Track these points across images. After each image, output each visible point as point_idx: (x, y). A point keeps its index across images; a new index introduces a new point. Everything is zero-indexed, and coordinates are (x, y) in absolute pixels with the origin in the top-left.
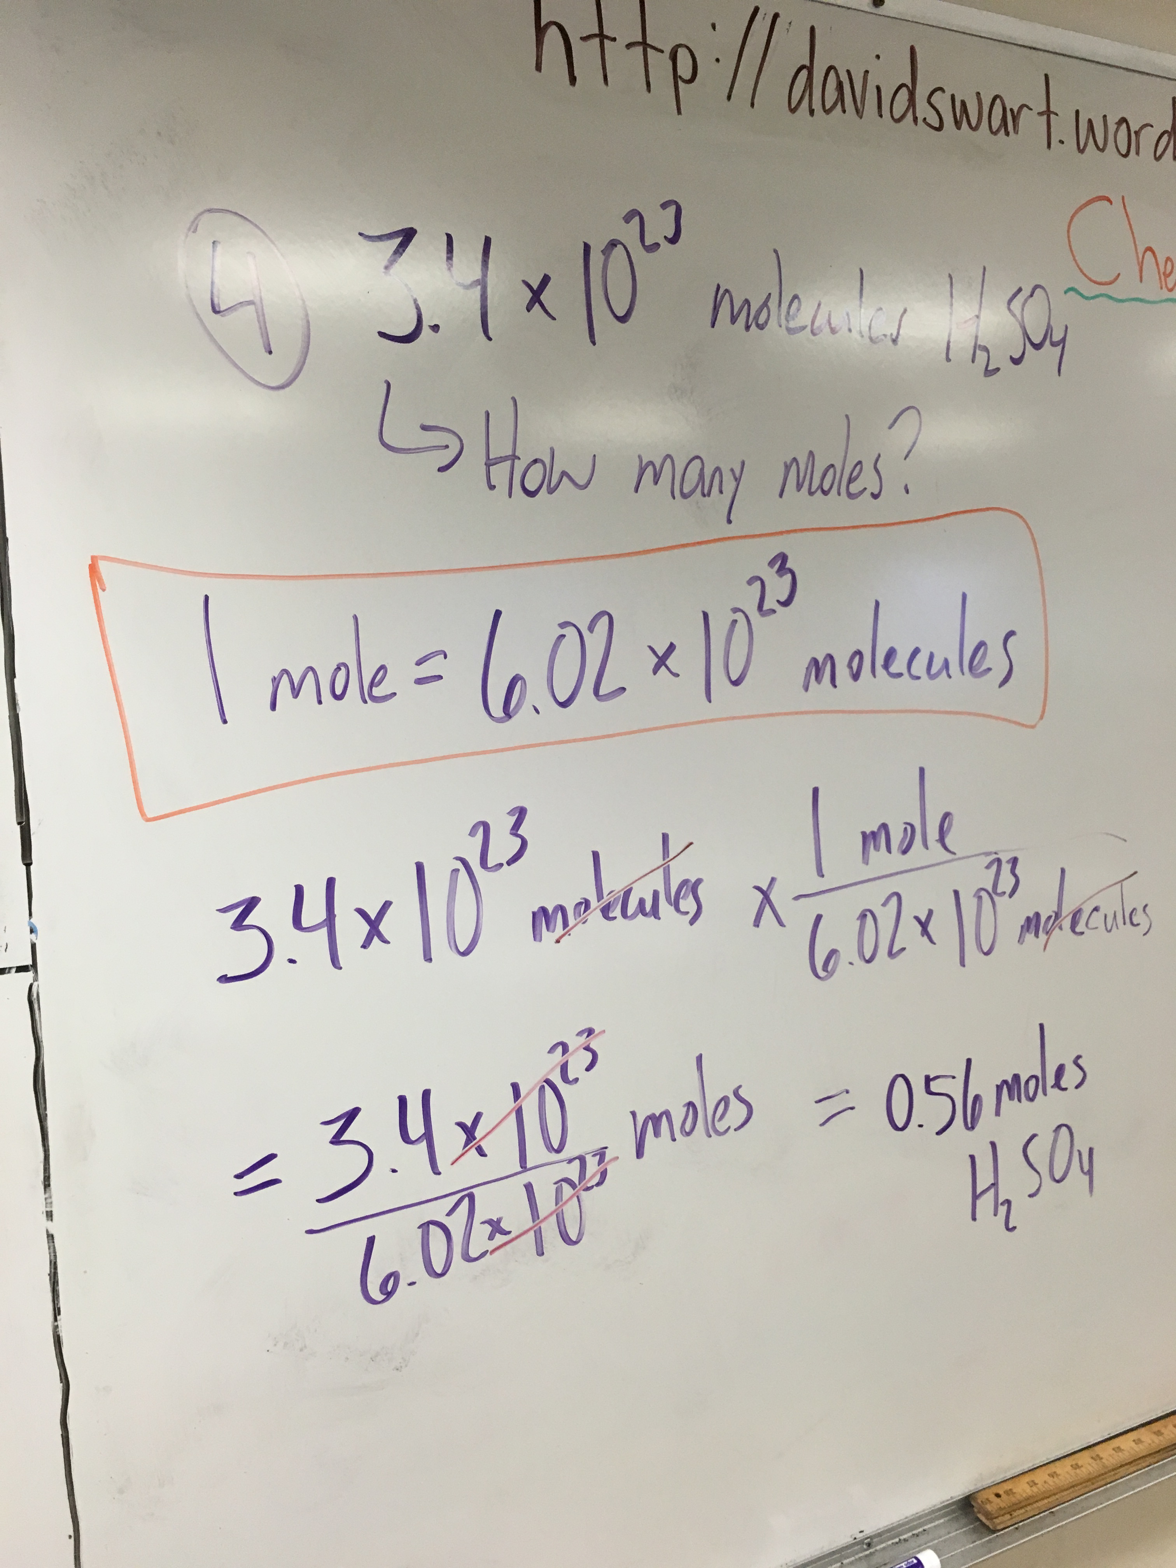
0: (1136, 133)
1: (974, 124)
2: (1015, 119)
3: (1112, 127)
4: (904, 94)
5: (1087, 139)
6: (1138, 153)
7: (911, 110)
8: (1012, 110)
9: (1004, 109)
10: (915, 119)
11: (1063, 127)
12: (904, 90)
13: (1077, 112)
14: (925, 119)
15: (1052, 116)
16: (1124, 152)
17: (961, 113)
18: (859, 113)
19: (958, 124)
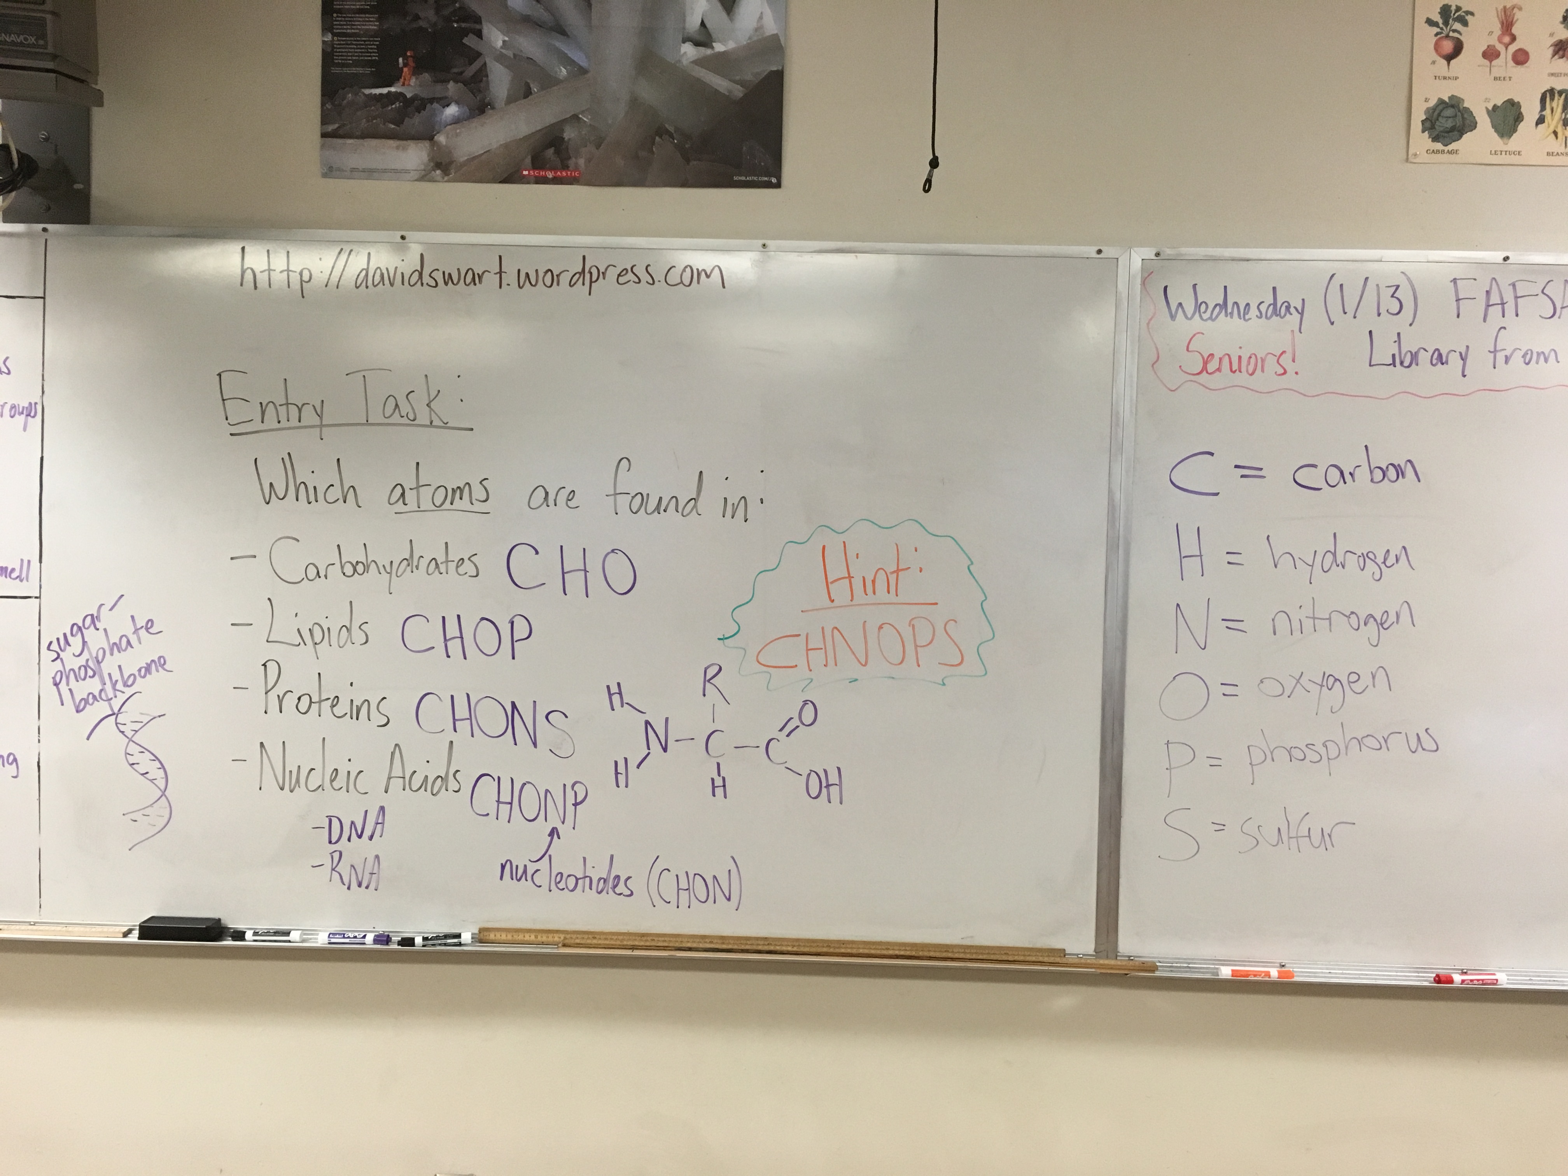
0: (557, 276)
1: (455, 282)
2: (480, 277)
3: (541, 274)
4: (417, 274)
5: (525, 281)
6: (558, 284)
7: (420, 281)
8: (478, 274)
9: (474, 274)
10: (422, 284)
11: (510, 277)
12: (417, 272)
13: (519, 271)
14: (427, 284)
15: (503, 274)
16: (549, 284)
17: (448, 279)
18: (392, 285)
19: (446, 284)
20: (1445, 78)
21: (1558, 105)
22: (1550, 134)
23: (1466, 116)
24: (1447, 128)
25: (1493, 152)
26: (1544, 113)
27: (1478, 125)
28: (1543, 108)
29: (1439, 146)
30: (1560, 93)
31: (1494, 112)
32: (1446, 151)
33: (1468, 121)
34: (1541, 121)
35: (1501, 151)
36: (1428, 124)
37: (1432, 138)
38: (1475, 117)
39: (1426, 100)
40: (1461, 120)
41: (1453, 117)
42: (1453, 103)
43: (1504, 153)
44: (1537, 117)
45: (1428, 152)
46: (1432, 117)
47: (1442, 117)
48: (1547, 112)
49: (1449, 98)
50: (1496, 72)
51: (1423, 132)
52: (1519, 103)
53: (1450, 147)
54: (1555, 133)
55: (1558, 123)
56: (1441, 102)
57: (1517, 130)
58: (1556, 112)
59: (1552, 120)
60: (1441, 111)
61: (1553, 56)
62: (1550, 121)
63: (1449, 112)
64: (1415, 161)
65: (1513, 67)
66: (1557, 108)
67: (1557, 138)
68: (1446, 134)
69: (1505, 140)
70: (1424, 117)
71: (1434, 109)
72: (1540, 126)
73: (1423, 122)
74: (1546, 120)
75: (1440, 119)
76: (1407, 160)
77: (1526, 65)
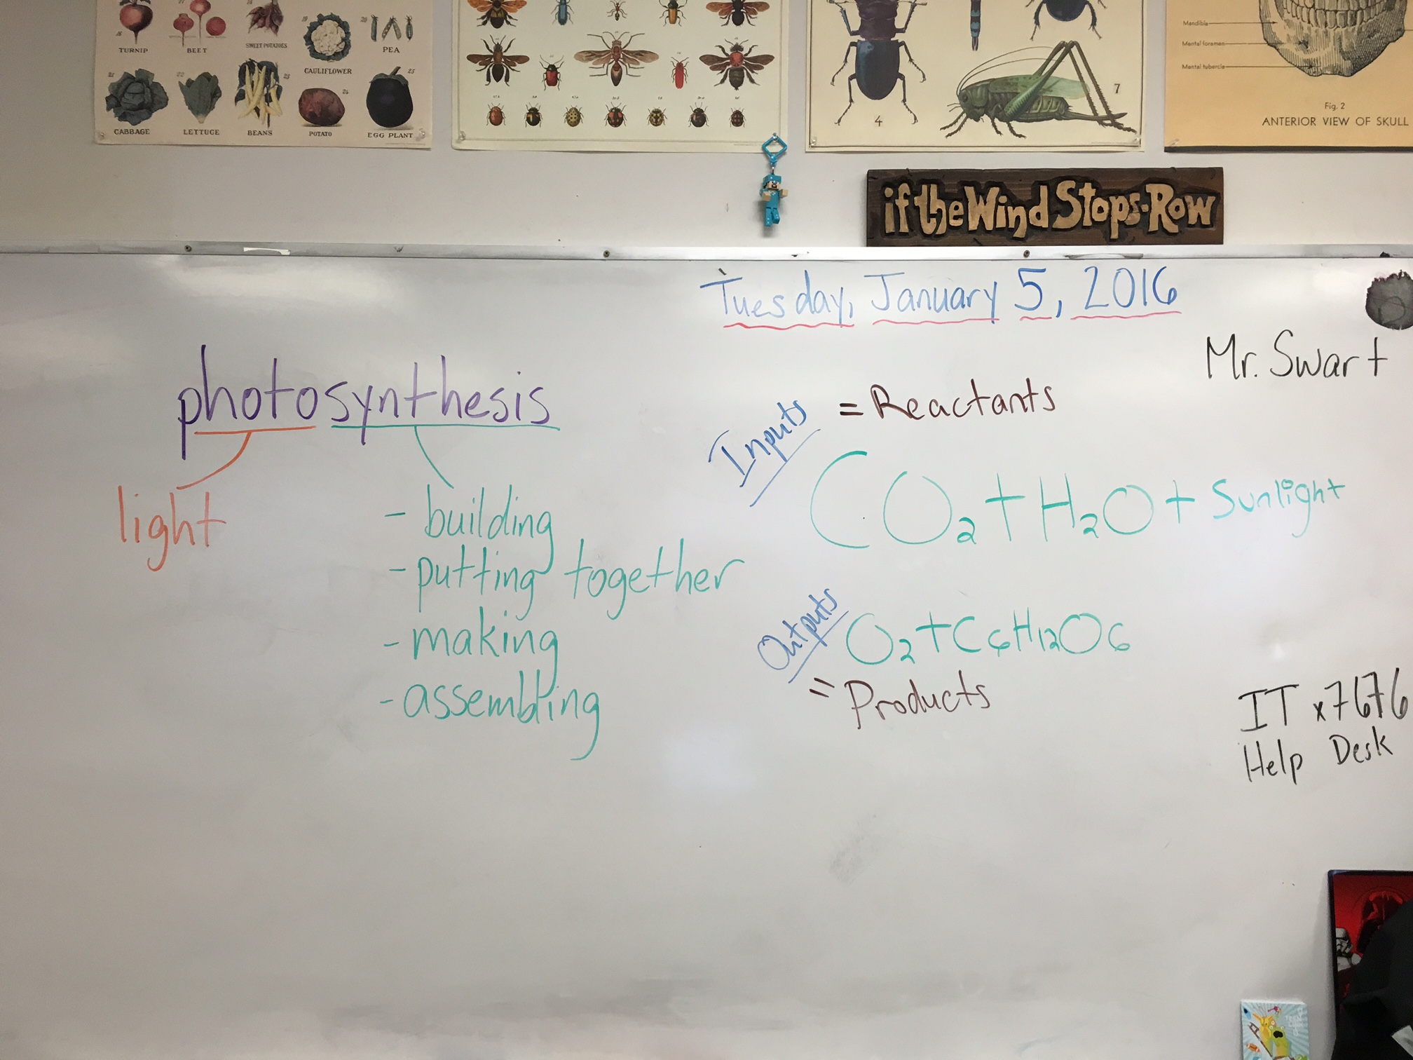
20: (132, 50)
21: (259, 80)
22: (250, 112)
23: (155, 92)
24: (134, 105)
25: (187, 132)
26: (243, 88)
27: (169, 102)
28: (242, 82)
29: (127, 125)
30: (260, 66)
31: (188, 88)
32: (135, 132)
33: (157, 98)
34: (241, 96)
35: (196, 131)
36: (113, 102)
37: (119, 117)
38: (166, 93)
39: (111, 75)
40: (150, 96)
41: (141, 93)
42: (140, 77)
43: (199, 132)
44: (236, 92)
45: (117, 132)
46: (117, 93)
47: (129, 93)
48: (247, 87)
49: (136, 71)
50: (190, 43)
51: (108, 109)
52: (215, 77)
53: (139, 127)
54: (257, 110)
55: (260, 99)
56: (127, 77)
57: (214, 108)
58: (257, 86)
59: (253, 95)
60: (127, 88)
61: (252, 25)
62: (251, 96)
63: (135, 88)
64: (104, 142)
65: (209, 37)
66: (258, 83)
67: (259, 115)
68: (133, 113)
69: (201, 116)
70: (108, 94)
71: (119, 84)
72: (240, 102)
73: (107, 99)
74: (246, 95)
75: (126, 96)
76: (94, 142)
77: (223, 34)
